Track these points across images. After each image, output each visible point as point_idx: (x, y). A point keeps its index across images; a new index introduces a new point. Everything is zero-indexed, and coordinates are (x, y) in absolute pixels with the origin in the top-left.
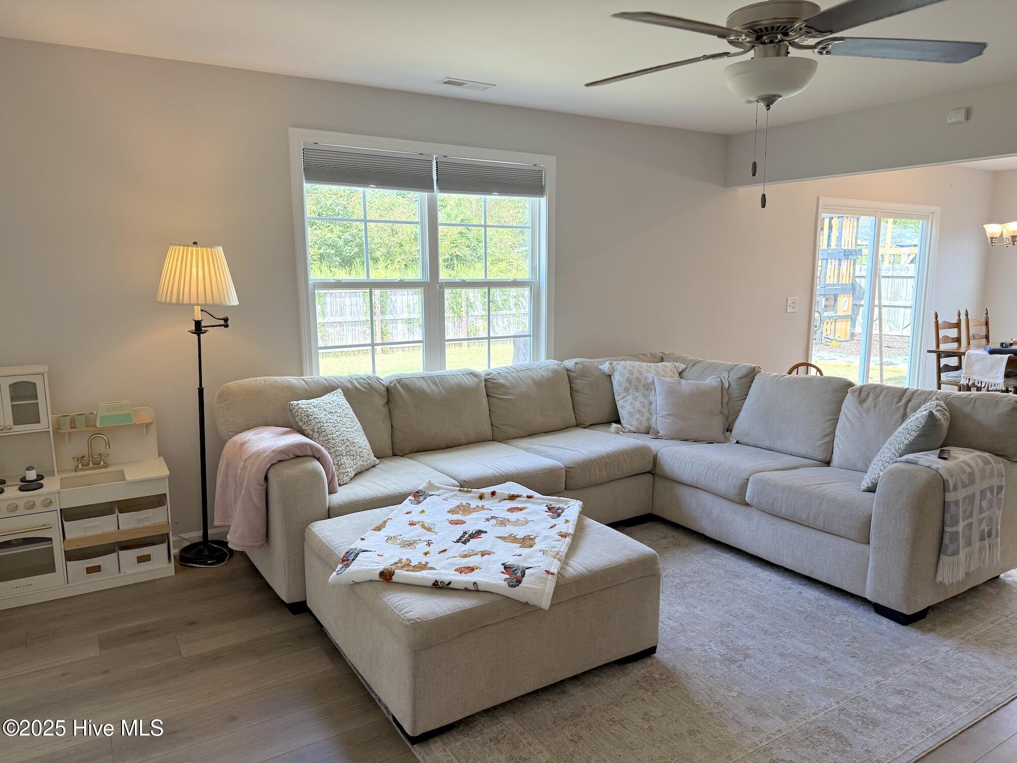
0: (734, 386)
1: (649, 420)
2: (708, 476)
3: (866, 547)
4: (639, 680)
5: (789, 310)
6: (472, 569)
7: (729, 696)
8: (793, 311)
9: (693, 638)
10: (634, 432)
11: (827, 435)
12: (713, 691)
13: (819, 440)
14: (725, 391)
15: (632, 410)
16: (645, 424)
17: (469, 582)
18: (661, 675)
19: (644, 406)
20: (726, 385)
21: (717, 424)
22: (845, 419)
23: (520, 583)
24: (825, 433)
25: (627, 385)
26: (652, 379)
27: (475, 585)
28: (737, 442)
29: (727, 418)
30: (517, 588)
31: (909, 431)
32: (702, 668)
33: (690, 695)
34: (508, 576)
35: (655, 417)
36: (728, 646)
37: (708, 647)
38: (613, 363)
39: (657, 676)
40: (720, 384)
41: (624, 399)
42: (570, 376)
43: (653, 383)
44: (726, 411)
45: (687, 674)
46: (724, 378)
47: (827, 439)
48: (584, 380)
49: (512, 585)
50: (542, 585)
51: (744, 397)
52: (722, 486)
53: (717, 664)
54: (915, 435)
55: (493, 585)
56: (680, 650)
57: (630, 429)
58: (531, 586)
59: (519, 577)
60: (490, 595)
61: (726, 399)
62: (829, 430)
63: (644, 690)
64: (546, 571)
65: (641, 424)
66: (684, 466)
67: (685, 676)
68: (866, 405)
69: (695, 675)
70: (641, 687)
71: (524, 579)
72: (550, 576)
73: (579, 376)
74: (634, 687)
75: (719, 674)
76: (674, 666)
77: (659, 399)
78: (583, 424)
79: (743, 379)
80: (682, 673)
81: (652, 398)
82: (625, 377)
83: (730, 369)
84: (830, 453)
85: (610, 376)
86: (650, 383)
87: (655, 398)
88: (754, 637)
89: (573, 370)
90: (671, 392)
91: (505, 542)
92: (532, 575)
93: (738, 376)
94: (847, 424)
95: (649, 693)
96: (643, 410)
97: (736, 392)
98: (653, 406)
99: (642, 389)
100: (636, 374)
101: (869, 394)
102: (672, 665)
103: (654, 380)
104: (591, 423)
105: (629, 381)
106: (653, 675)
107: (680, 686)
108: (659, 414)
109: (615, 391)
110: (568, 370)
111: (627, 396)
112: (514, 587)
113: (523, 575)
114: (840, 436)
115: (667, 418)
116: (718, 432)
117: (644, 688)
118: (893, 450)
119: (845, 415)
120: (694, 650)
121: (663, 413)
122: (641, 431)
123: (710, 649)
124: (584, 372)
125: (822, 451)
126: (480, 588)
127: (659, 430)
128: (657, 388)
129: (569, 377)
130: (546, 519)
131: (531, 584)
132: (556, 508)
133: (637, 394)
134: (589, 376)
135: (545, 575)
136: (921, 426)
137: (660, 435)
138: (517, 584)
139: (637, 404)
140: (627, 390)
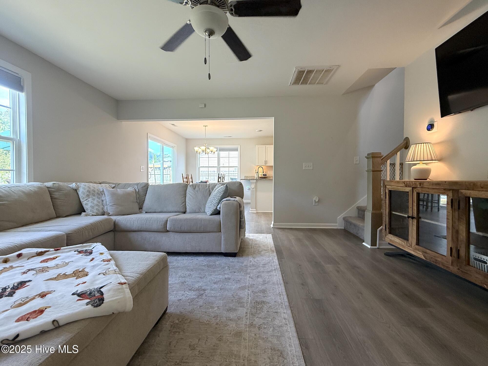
0: (140, 190)
1: (103, 209)
2: (147, 224)
3: (220, 233)
4: (170, 329)
5: (141, 171)
6: (41, 311)
7: (215, 311)
8: (143, 171)
9: (176, 294)
10: (95, 215)
11: (184, 202)
12: (207, 313)
13: (181, 204)
14: (137, 193)
15: (93, 205)
16: (101, 211)
17: (47, 323)
18: (178, 319)
19: (99, 202)
20: (137, 190)
21: (136, 206)
22: (189, 195)
23: (103, 300)
24: (182, 202)
25: (88, 193)
26: (102, 190)
27: (55, 323)
28: (146, 212)
29: (139, 204)
30: (103, 305)
31: (220, 192)
32: (193, 305)
33: (200, 321)
34: (88, 300)
35: (106, 207)
36: (193, 290)
37: (186, 294)
38: (77, 184)
39: (177, 321)
40: (135, 190)
41: (87, 200)
42: (51, 191)
43: (103, 191)
44: (138, 201)
45: (189, 312)
46: (136, 188)
47: (183, 204)
48: (60, 192)
49: (97, 305)
50: (122, 294)
51: (145, 195)
52: (155, 226)
53: (197, 299)
54: (223, 193)
55: (76, 314)
56: (176, 302)
57: (93, 214)
58: (115, 298)
59: (98, 297)
60: (76, 324)
61: (138, 196)
62: (184, 200)
63: (177, 333)
64: (119, 283)
65: (99, 211)
66: (133, 223)
67: (189, 313)
68: (196, 189)
69: (194, 310)
70: (175, 333)
71: (104, 296)
72: (124, 286)
73: (56, 190)
74: (170, 335)
75: (202, 304)
76: (180, 311)
77: (107, 198)
78: (61, 216)
79: (144, 188)
80: (187, 312)
81: (103, 198)
82: (86, 190)
83: (137, 184)
84: (185, 209)
85: (76, 190)
86: (101, 192)
87: (105, 198)
88: (199, 281)
89: (52, 187)
90: (113, 195)
91: (57, 280)
92: (109, 290)
93: (142, 186)
94: (191, 197)
95: (181, 333)
96: (99, 204)
97: (142, 193)
98: (105, 202)
99: (96, 195)
100: (92, 188)
101: (196, 186)
102: (179, 312)
103: (103, 190)
104: (66, 215)
105: (89, 191)
106: (174, 322)
107: (192, 319)
108: (108, 205)
109: (80, 197)
110: (48, 188)
111: (88, 199)
112: (100, 306)
113: (102, 294)
114: (189, 202)
115: (113, 206)
116: (137, 209)
117: (177, 332)
118: (216, 199)
119: (189, 194)
120: (182, 299)
121: (111, 204)
122: (99, 215)
123: (188, 295)
124: (59, 189)
125: (183, 208)
126: (61, 323)
127: (110, 212)
128: (105, 194)
129: (49, 191)
130: (82, 257)
131: (113, 297)
132: (85, 250)
133: (94, 197)
134: (63, 190)
135: (120, 286)
136: (224, 190)
137: (110, 214)
138: (101, 302)
139: (95, 202)
140: (88, 196)
